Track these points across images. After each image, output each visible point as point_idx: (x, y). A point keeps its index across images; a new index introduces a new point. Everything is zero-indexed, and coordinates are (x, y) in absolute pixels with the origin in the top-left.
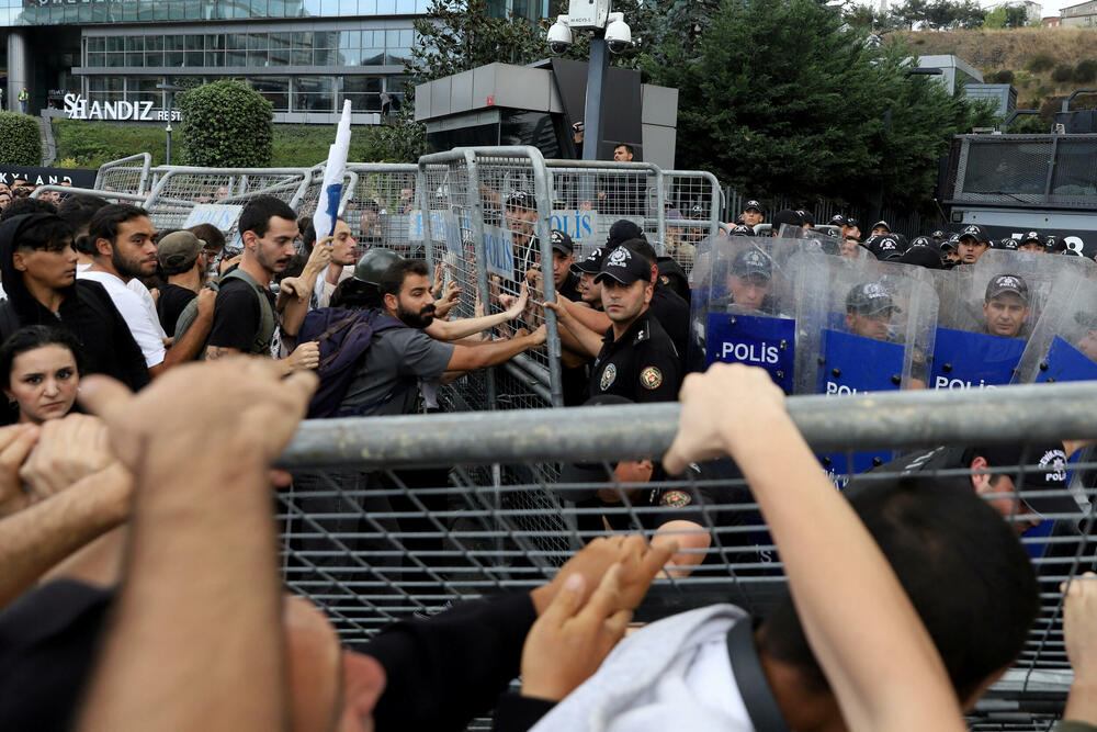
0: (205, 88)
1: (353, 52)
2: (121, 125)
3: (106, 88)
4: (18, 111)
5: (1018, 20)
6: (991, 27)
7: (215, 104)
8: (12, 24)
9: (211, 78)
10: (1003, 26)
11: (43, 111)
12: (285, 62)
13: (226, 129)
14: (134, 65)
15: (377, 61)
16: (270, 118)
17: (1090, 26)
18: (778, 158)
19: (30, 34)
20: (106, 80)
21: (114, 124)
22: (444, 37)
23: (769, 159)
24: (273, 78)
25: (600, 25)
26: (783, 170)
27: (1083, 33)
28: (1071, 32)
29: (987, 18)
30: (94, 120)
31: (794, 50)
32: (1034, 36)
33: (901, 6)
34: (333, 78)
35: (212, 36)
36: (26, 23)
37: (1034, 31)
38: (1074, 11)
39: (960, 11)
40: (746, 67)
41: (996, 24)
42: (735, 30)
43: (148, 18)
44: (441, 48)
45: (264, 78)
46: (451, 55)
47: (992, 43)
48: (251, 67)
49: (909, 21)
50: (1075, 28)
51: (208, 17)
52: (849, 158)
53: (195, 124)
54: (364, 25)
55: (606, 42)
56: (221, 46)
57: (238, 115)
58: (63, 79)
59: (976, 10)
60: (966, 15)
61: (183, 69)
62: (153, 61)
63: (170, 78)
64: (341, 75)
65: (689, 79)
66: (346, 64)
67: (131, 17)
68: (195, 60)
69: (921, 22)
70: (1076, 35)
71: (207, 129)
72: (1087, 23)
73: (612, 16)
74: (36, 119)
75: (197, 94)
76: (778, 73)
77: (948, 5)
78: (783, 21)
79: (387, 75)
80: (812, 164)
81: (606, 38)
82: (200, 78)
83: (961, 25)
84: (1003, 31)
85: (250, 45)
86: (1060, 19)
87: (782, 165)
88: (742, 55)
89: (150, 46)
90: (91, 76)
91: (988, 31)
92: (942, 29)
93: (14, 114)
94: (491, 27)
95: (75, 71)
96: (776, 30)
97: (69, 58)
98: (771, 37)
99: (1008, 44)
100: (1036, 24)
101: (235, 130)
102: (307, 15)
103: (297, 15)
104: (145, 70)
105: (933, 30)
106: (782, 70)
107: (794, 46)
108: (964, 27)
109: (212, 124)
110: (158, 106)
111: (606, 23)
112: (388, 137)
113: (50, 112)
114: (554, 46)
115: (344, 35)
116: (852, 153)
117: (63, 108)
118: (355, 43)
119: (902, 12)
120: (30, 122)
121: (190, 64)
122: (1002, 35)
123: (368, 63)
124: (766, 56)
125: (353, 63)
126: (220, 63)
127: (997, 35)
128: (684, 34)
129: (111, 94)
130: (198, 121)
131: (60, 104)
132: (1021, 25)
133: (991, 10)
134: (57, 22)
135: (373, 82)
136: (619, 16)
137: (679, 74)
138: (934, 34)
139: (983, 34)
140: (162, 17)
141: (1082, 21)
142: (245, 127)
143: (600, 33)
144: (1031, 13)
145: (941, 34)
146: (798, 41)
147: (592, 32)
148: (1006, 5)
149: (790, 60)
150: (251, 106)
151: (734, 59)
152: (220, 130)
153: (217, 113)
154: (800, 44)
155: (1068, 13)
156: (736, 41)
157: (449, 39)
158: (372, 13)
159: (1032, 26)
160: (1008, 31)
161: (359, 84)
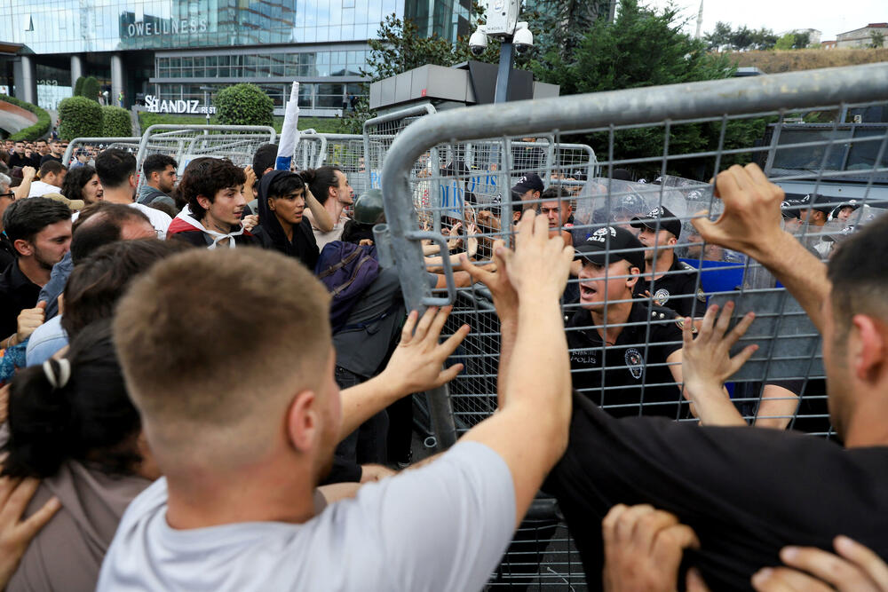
0: (230, 90)
1: (325, 66)
2: (180, 116)
3: (170, 92)
4: (118, 106)
5: (802, 43)
6: (781, 48)
7: (237, 100)
8: (114, 50)
9: (234, 84)
10: (790, 48)
11: (133, 107)
12: (281, 75)
13: (244, 118)
14: (188, 76)
15: (341, 74)
16: (272, 110)
17: (861, 47)
18: (632, 138)
19: (125, 56)
20: (171, 87)
21: (176, 116)
22: (389, 51)
23: (624, 139)
24: (273, 85)
25: (509, 32)
26: (634, 148)
27: (854, 53)
28: (845, 52)
29: (778, 42)
30: (163, 113)
31: (650, 55)
32: (815, 55)
33: (711, 34)
34: (312, 85)
35: (235, 57)
36: (121, 49)
37: (815, 51)
38: (848, 36)
39: (757, 37)
40: (611, 69)
41: (785, 46)
42: (604, 41)
43: (196, 45)
44: (386, 60)
45: (267, 85)
46: (393, 65)
47: (781, 61)
48: (259, 77)
49: (716, 44)
50: (849, 48)
51: (232, 44)
52: (685, 139)
53: (224, 114)
54: (332, 48)
55: (514, 45)
56: (241, 63)
57: (252, 108)
58: (145, 86)
59: (769, 36)
60: (762, 40)
61: (217, 79)
62: (199, 74)
63: (209, 84)
64: (317, 83)
65: (567, 79)
66: (320, 75)
67: (185, 44)
68: (225, 73)
69: (726, 45)
70: (849, 54)
71: (232, 117)
72: (858, 45)
73: (519, 25)
74: (129, 112)
75: (226, 93)
76: (635, 74)
77: (748, 32)
78: (642, 34)
79: (347, 83)
80: (657, 144)
81: (514, 42)
82: (228, 84)
83: (757, 47)
84: (790, 52)
85: (259, 64)
86: (835, 43)
87: (633, 144)
88: (608, 60)
89: (197, 64)
90: (161, 84)
91: (778, 52)
92: (741, 51)
93: (115, 108)
94: (421, 44)
95: (151, 80)
96: (636, 40)
97: (147, 72)
98: (632, 46)
99: (793, 62)
100: (817, 46)
101: (249, 118)
102: (295, 42)
103: (288, 42)
104: (194, 80)
105: (734, 51)
106: (639, 72)
107: (649, 53)
108: (759, 49)
109: (235, 114)
110: (201, 103)
111: (514, 31)
112: (350, 122)
113: (136, 107)
114: (474, 49)
115: (319, 55)
116: (688, 136)
117: (144, 105)
118: (326, 61)
119: (711, 39)
120: (124, 113)
121: (221, 75)
122: (789, 55)
123: (334, 75)
124: (626, 61)
125: (325, 75)
126: (240, 75)
127: (784, 54)
128: (562, 46)
129: (173, 96)
130: (226, 111)
131: (143, 103)
132: (804, 46)
133: (782, 36)
134: (140, 48)
135: (337, 88)
136: (525, 24)
137: (559, 75)
138: (735, 55)
139: (774, 54)
140: (205, 44)
141: (854, 44)
142: (256, 116)
143: (509, 38)
144: (812, 38)
145: (741, 54)
146: (653, 49)
147: (503, 38)
148: (794, 32)
149: (644, 64)
150: (260, 101)
151: (602, 64)
152: (240, 118)
153: (238, 106)
154: (654, 52)
155: (843, 38)
156: (604, 49)
157: (391, 52)
158: (338, 39)
159: (814, 47)
160: (794, 52)
161: (328, 90)
